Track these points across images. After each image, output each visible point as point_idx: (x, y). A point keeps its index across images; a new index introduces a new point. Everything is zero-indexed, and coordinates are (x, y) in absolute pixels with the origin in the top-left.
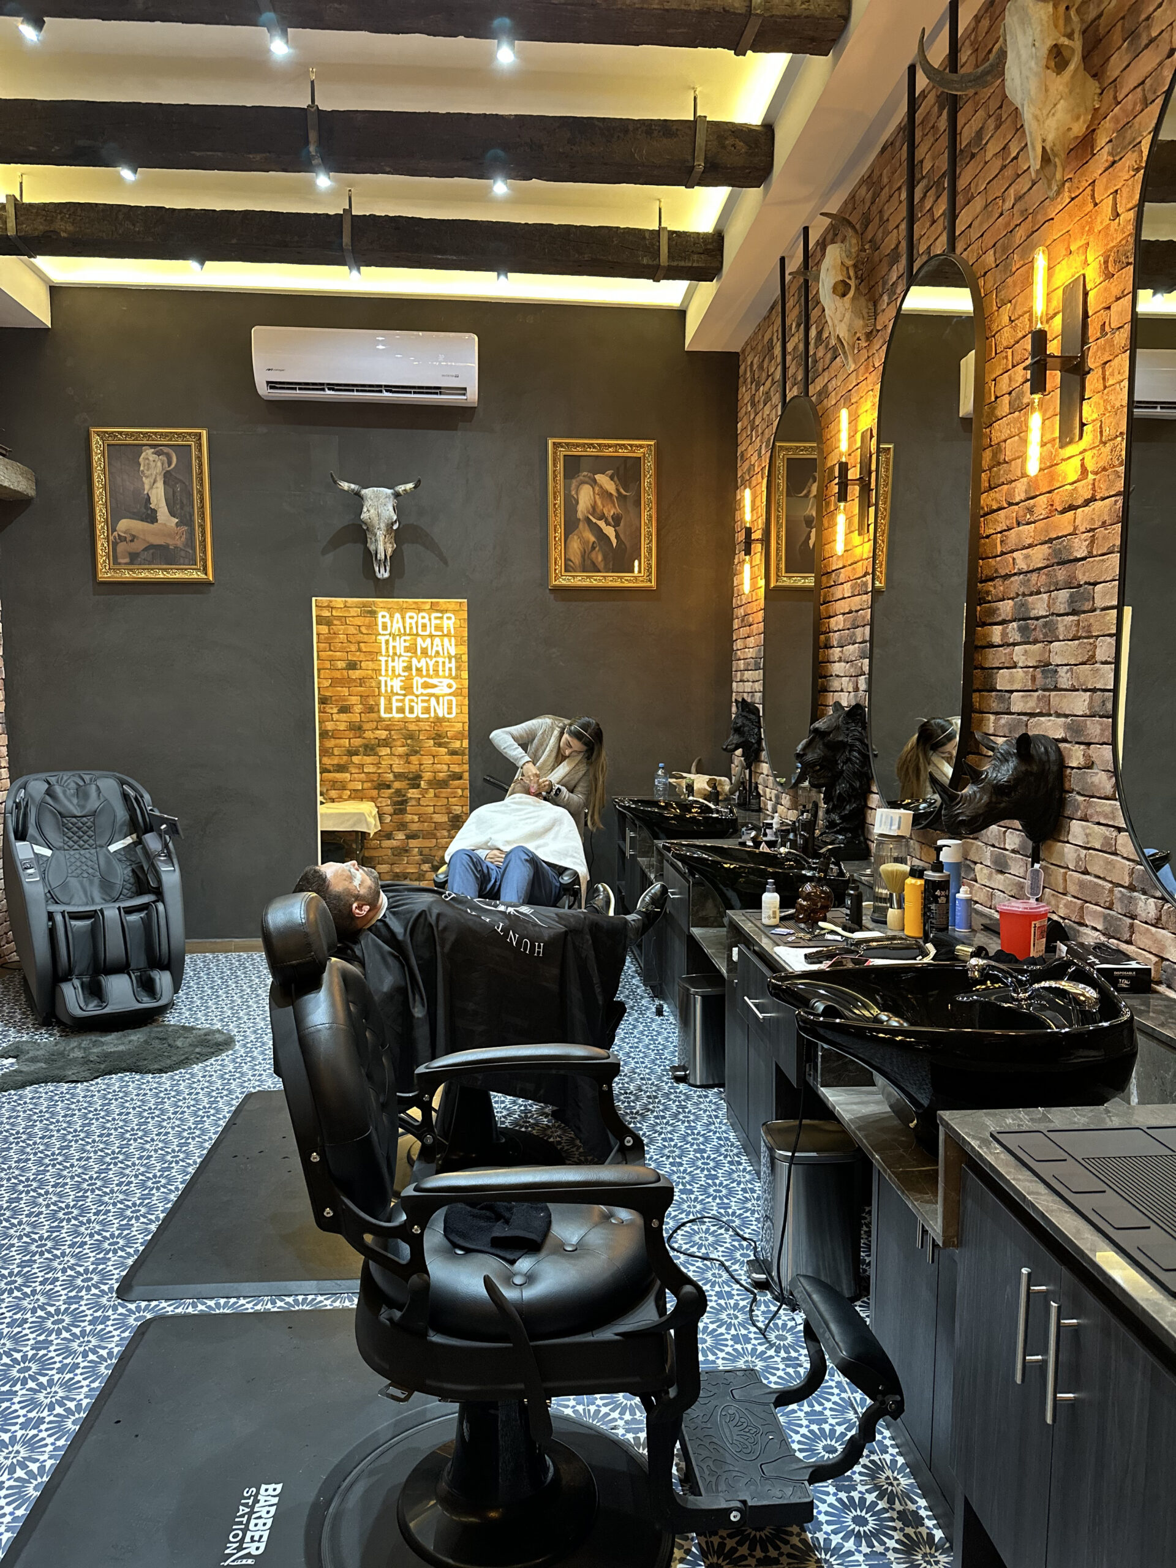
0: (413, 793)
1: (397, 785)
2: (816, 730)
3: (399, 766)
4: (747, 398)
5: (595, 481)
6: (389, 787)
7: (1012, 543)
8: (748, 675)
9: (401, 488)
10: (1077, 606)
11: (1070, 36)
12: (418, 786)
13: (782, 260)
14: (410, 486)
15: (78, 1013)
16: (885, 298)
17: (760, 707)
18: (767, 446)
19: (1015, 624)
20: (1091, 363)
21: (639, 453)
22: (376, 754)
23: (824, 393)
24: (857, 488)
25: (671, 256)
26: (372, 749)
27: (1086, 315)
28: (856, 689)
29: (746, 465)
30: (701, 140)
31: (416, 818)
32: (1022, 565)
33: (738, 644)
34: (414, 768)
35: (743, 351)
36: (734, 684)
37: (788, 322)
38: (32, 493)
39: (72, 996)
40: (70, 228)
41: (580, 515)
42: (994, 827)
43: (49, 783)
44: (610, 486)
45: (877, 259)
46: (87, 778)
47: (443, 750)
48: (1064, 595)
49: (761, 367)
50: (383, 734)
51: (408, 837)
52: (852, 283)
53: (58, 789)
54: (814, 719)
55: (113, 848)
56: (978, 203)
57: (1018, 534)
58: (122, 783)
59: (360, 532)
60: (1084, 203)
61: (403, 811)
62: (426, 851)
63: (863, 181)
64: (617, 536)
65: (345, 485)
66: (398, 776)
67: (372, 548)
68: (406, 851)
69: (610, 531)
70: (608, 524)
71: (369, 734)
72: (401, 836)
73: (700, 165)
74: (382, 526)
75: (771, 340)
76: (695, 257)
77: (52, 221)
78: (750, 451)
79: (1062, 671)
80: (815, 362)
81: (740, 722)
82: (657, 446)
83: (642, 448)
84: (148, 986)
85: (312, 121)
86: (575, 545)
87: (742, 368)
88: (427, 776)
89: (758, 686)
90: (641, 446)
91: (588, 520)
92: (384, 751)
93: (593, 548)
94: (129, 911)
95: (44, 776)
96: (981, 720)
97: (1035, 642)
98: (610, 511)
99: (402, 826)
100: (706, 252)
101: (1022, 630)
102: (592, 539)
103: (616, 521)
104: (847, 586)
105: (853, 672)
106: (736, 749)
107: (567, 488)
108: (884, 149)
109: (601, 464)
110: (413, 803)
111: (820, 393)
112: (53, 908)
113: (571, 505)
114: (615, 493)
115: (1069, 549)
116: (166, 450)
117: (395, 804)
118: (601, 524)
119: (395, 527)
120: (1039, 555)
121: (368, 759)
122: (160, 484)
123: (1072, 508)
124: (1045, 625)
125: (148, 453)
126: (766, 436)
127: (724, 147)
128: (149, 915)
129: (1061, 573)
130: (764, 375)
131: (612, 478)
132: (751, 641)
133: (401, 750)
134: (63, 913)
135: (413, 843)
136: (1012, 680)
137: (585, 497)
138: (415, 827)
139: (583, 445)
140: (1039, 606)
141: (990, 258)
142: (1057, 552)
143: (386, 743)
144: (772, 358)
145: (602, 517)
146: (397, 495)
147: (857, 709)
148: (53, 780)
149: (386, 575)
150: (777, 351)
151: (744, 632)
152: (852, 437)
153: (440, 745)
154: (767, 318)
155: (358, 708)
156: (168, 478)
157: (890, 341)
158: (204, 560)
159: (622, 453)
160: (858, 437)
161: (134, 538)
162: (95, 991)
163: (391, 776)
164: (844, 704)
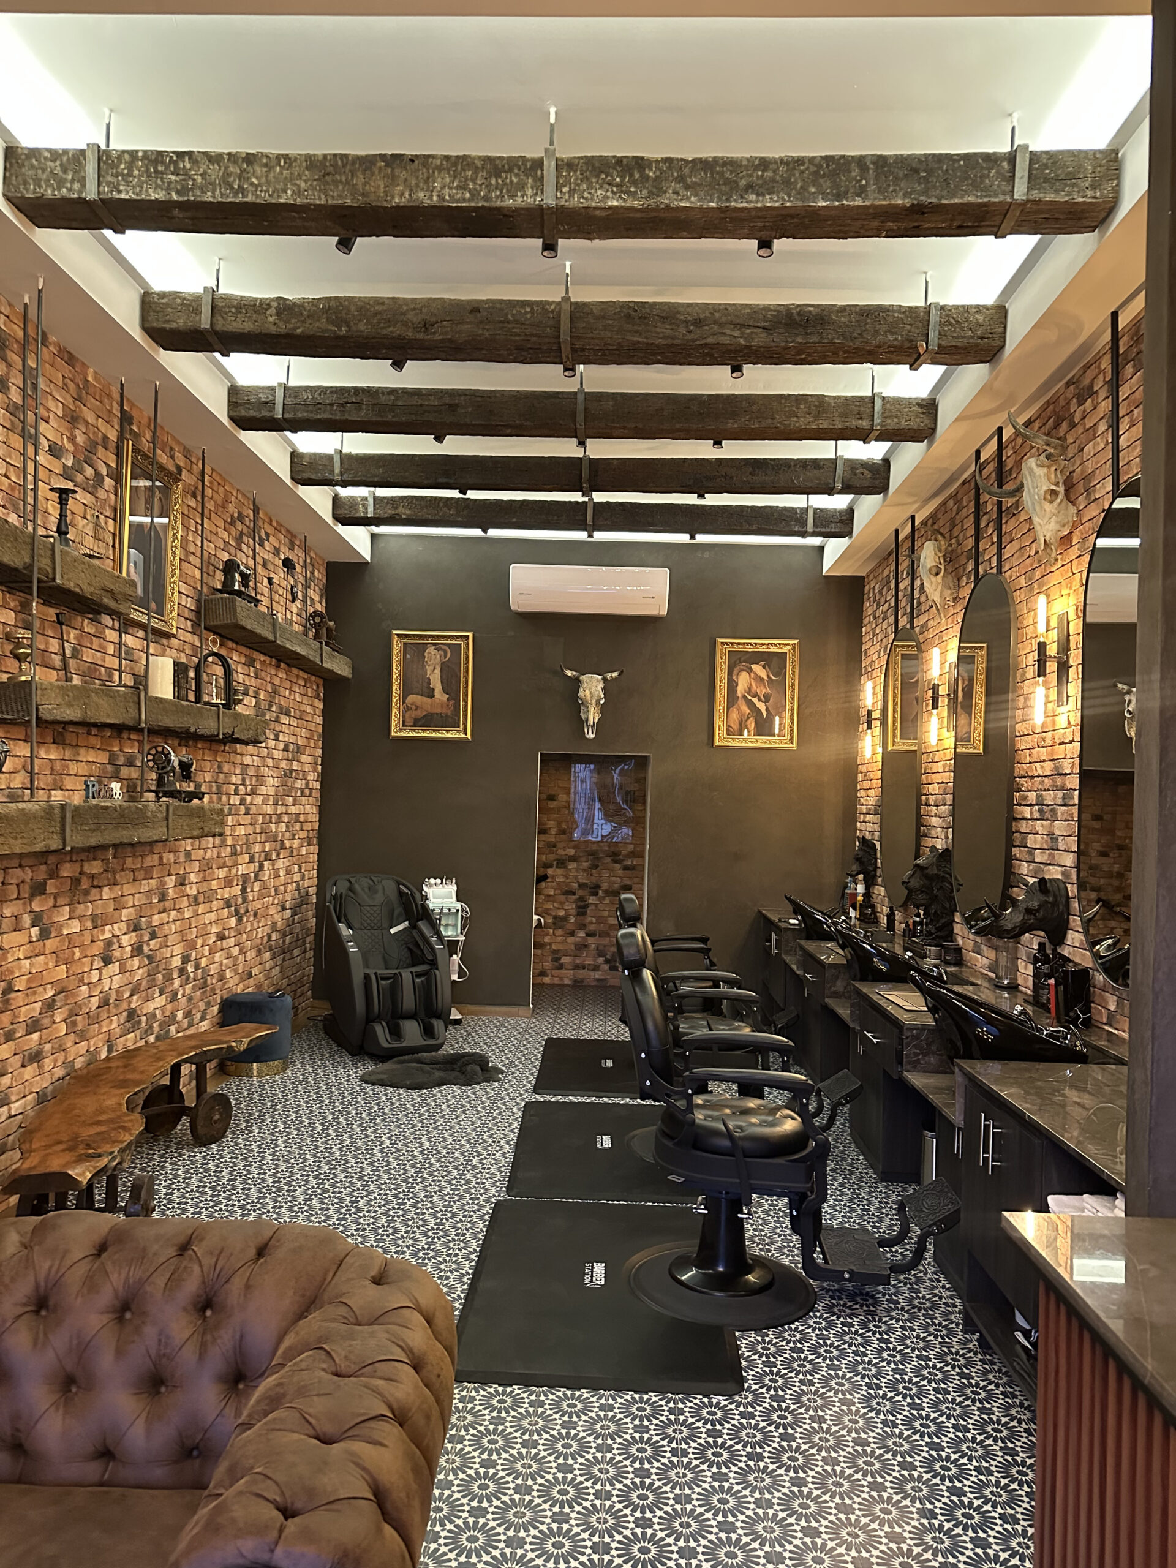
0: (592, 900)
1: (580, 893)
2: (917, 865)
3: (583, 878)
4: (870, 611)
5: (751, 669)
6: (574, 894)
7: (1034, 758)
8: (869, 818)
9: (609, 676)
10: (1067, 801)
11: (1057, 484)
12: (596, 894)
13: (897, 531)
14: (615, 674)
15: (385, 1045)
16: (965, 578)
17: (878, 844)
18: (885, 651)
19: (1036, 807)
20: (1071, 662)
21: (785, 650)
22: (565, 867)
23: (924, 627)
24: (946, 700)
25: (815, 525)
26: (563, 863)
27: (1069, 635)
28: (947, 838)
29: (869, 660)
30: (839, 471)
31: (594, 920)
32: (1040, 772)
33: (862, 793)
34: (594, 880)
35: (868, 576)
36: (858, 824)
37: (900, 568)
38: (350, 676)
39: (381, 1032)
40: (408, 512)
41: (739, 694)
42: (1027, 935)
43: (349, 881)
44: (763, 674)
45: (959, 551)
46: (375, 879)
47: (617, 866)
48: (1060, 794)
49: (880, 592)
50: (572, 852)
51: (588, 935)
52: (942, 567)
53: (357, 887)
54: (917, 856)
55: (393, 931)
56: (1016, 545)
57: (1038, 752)
58: (399, 883)
59: (575, 705)
60: (1067, 572)
61: (584, 914)
62: (601, 948)
63: (951, 497)
64: (767, 710)
65: (569, 673)
66: (582, 886)
67: (583, 716)
68: (586, 946)
69: (761, 706)
70: (760, 700)
71: (561, 852)
72: (582, 934)
73: (839, 486)
74: (594, 702)
75: (888, 576)
76: (833, 525)
77: (396, 508)
78: (872, 651)
79: (1060, 838)
80: (919, 604)
81: (861, 854)
82: (800, 643)
83: (785, 646)
84: (429, 1032)
85: (585, 465)
86: (734, 715)
87: (866, 589)
88: (605, 886)
89: (877, 827)
90: (787, 645)
91: (744, 697)
92: (572, 865)
93: (748, 718)
94: (419, 975)
95: (347, 877)
96: (1020, 866)
97: (1047, 820)
98: (762, 691)
99: (583, 926)
100: (841, 521)
101: (1040, 811)
102: (748, 711)
103: (767, 699)
104: (940, 764)
105: (944, 825)
106: (858, 874)
107: (730, 673)
108: (964, 483)
109: (756, 658)
110: (593, 907)
111: (922, 626)
112: (367, 971)
113: (732, 686)
114: (766, 678)
115: (1062, 767)
116: (443, 647)
117: (578, 907)
118: (755, 700)
119: (602, 702)
120: (1048, 769)
121: (560, 871)
122: (438, 671)
123: (1063, 743)
124: (1052, 810)
125: (431, 650)
126: (884, 645)
127: (856, 475)
128: (428, 980)
129: (1059, 781)
130: (883, 600)
131: (764, 667)
132: (872, 793)
133: (585, 865)
134: (376, 974)
135: (591, 940)
136: (1035, 842)
137: (743, 681)
138: (592, 927)
139: (743, 644)
140: (1049, 798)
141: (1022, 581)
142: (1057, 768)
143: (573, 859)
144: (889, 590)
145: (756, 695)
146: (605, 680)
147: (946, 852)
148: (353, 880)
149: (593, 736)
150: (893, 585)
151: (866, 784)
152: (942, 664)
153: (615, 862)
154: (886, 559)
155: (553, 831)
156: (444, 667)
157: (966, 609)
158: (465, 724)
159: (773, 649)
160: (947, 665)
161: (417, 707)
162: (396, 1032)
163: (576, 885)
164: (939, 847)
